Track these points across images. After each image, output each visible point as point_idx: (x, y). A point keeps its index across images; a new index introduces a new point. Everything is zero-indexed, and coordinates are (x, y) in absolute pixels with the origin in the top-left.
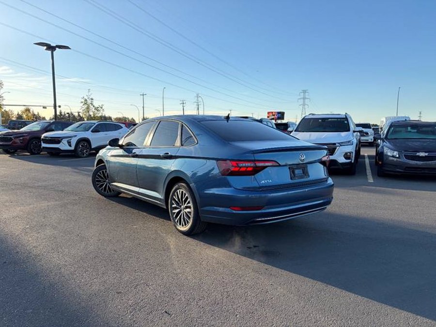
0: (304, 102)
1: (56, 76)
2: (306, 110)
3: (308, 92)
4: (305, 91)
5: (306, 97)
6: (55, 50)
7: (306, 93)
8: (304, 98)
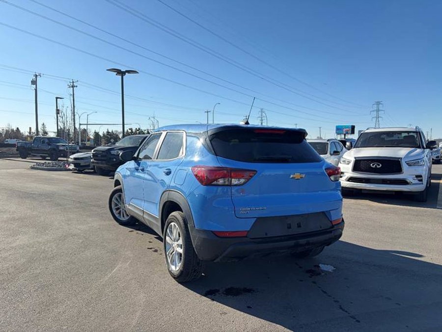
0: (378, 114)
1: (124, 96)
2: (380, 122)
3: (381, 104)
4: (379, 102)
5: (380, 108)
6: (125, 74)
7: (380, 105)
8: (378, 111)
